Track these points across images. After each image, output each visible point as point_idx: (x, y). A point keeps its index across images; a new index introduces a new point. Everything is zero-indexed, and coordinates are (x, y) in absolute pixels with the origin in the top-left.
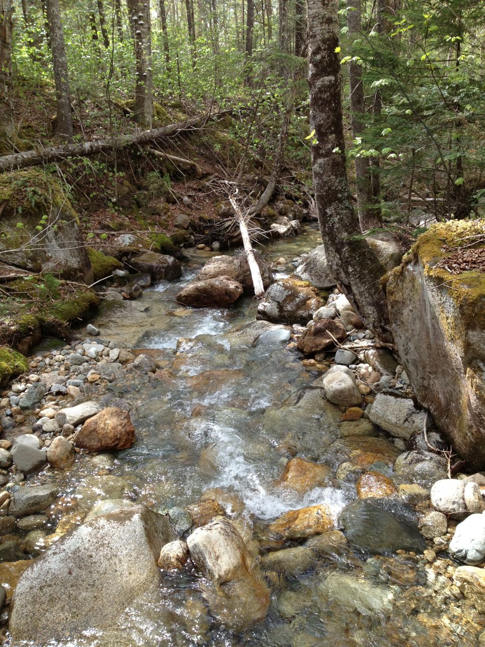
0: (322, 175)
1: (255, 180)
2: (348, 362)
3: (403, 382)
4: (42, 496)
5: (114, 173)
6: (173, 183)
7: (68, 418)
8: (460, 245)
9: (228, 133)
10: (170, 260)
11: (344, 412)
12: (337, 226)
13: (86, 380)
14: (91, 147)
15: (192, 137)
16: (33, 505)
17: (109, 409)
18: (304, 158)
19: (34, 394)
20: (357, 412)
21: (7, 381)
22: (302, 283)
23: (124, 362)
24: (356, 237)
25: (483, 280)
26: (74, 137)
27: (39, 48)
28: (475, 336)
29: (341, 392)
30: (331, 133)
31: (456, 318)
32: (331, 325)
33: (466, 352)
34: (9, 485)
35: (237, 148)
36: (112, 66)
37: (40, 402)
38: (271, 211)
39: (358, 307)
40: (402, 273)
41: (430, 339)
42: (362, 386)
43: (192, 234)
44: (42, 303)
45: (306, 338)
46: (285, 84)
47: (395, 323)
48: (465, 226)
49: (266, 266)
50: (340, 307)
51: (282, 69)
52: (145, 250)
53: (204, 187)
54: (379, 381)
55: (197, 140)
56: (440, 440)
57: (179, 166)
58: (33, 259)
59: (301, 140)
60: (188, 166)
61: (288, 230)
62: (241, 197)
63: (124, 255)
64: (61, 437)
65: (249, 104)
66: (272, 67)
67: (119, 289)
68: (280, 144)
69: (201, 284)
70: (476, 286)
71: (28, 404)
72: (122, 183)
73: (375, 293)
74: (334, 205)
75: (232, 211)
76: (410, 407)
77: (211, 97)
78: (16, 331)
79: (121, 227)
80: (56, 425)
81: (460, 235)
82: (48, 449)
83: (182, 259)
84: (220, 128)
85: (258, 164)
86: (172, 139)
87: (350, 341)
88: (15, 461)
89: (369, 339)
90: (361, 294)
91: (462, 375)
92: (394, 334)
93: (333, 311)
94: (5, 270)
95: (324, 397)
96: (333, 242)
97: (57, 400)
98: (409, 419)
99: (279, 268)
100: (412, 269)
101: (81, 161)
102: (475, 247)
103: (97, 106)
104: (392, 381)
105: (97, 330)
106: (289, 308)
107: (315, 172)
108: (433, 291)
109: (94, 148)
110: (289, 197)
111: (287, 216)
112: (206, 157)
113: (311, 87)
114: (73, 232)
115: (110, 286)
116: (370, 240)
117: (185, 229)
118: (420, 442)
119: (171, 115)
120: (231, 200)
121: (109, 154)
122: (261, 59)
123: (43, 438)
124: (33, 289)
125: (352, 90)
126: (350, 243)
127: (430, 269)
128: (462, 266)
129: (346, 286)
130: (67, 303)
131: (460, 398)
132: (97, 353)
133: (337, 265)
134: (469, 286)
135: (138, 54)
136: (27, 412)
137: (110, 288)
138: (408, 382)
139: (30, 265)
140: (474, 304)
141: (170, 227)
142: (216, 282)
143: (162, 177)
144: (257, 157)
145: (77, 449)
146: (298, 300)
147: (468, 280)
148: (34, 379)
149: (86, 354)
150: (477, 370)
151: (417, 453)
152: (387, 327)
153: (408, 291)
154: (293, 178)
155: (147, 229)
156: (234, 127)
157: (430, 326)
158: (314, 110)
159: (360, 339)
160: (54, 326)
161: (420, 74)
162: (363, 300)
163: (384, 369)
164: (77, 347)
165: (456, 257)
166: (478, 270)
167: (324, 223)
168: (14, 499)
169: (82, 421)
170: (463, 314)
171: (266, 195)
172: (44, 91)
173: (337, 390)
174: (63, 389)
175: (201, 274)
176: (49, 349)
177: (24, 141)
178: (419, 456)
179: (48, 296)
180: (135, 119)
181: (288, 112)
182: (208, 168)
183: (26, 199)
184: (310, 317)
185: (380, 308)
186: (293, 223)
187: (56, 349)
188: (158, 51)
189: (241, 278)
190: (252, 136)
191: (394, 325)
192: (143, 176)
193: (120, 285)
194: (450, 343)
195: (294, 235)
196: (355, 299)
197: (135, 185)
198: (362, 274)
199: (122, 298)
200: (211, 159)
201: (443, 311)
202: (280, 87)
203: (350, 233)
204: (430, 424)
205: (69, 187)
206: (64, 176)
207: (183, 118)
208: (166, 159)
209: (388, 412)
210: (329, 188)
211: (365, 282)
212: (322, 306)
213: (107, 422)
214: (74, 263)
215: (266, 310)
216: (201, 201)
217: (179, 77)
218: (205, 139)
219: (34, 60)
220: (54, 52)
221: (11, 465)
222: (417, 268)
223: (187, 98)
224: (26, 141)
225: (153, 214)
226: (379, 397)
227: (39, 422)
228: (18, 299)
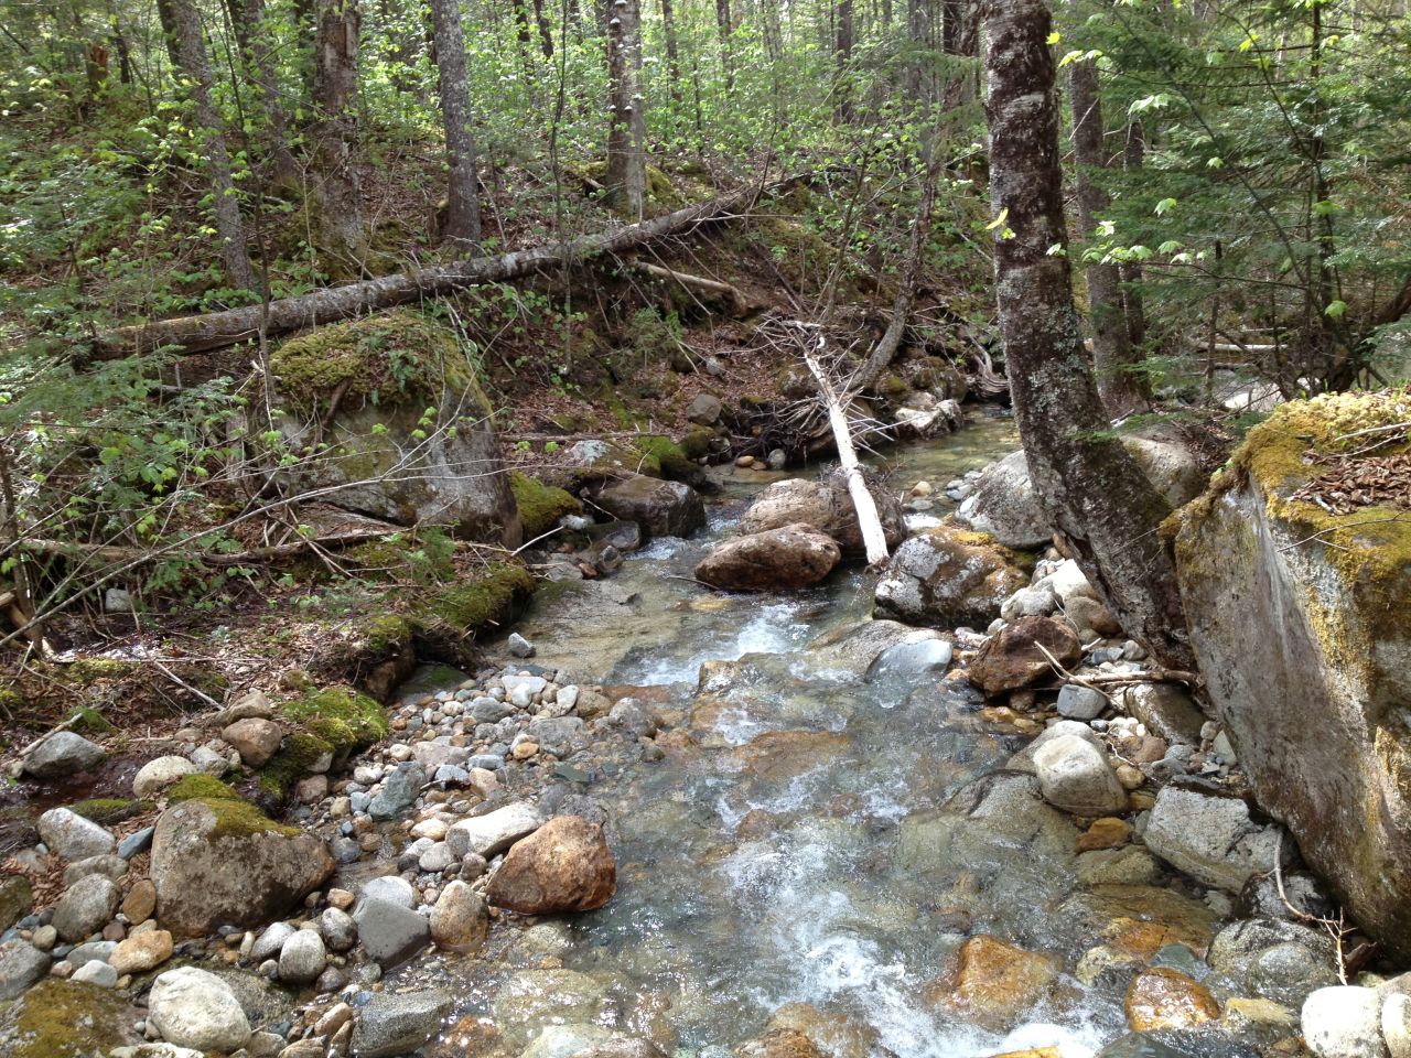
0: (1019, 303)
1: (860, 318)
2: (1087, 713)
3: (1219, 760)
4: (420, 1016)
5: (564, 313)
6: (685, 330)
7: (473, 840)
8: (1347, 449)
9: (801, 221)
10: (681, 491)
11: (1084, 829)
12: (1055, 410)
13: (508, 756)
14: (518, 263)
15: (726, 234)
16: (402, 1034)
17: (559, 819)
18: (967, 267)
19: (401, 787)
20: (1116, 828)
21: (343, 759)
22: (975, 537)
23: (588, 716)
24: (1100, 434)
25: (1404, 527)
26: (484, 244)
27: (411, 63)
28: (1391, 654)
29: (1078, 782)
30: (1038, 214)
31: (1346, 614)
32: (1043, 629)
33: (1373, 692)
34: (351, 988)
35: (822, 253)
36: (561, 93)
37: (412, 804)
38: (896, 382)
39: (1107, 589)
40: (1210, 513)
41: (1284, 662)
42: (1125, 770)
43: (725, 435)
44: (416, 589)
45: (988, 658)
46: (925, 114)
47: (1199, 624)
48: (1355, 408)
49: (889, 499)
50: (1063, 590)
51: (916, 84)
52: (627, 472)
53: (750, 336)
54: (1162, 757)
55: (737, 239)
56: (1314, 895)
57: (698, 295)
58: (400, 499)
59: (959, 231)
60: (718, 294)
61: (935, 420)
62: (829, 354)
63: (586, 483)
64: (459, 882)
65: (846, 160)
66: (893, 80)
67: (574, 555)
68: (915, 240)
69: (749, 542)
70: (1390, 540)
71: (389, 808)
72: (580, 335)
73: (1146, 557)
74: (1047, 366)
75: (811, 384)
76: (1240, 818)
77: (765, 149)
78: (365, 652)
79: (577, 426)
80: (448, 856)
81: (1344, 426)
82: (431, 910)
83: (706, 488)
84: (785, 212)
85: (866, 285)
86: (685, 239)
87: (1091, 666)
88: (363, 936)
89: (1134, 660)
90: (1113, 559)
91: (1365, 744)
92: (1196, 650)
93: (1045, 598)
94: (343, 522)
95: (1038, 794)
96: (1044, 446)
97: (449, 800)
98: (1239, 847)
99: (917, 503)
100: (1234, 504)
101: (500, 293)
102: (1380, 453)
103: (530, 178)
104: (1193, 757)
105: (529, 645)
106: (946, 591)
107: (1002, 298)
108: (1288, 553)
109: (525, 265)
110: (934, 350)
111: (931, 392)
112: (757, 275)
113: (991, 120)
114: (481, 442)
115: (555, 551)
116: (1128, 440)
117: (711, 425)
118: (1268, 899)
119: (682, 189)
120: (809, 361)
121: (555, 276)
122: (869, 65)
123: (421, 885)
124: (399, 561)
125: (1078, 119)
126: (1085, 448)
127: (1281, 504)
128: (1355, 495)
129: (1077, 542)
130: (468, 588)
131: (1361, 797)
132: (531, 696)
133: (1056, 496)
134: (1375, 540)
135: (616, 69)
136: (386, 827)
137: (554, 555)
138: (1231, 758)
139: (393, 512)
140: (1387, 581)
141: (680, 422)
142: (782, 537)
143: (663, 318)
144: (865, 269)
145: (493, 910)
146: (965, 573)
147: (1370, 528)
148: (400, 754)
149: (508, 697)
150: (1399, 731)
151: (1264, 925)
152: (1177, 634)
153: (1226, 554)
154: (943, 311)
155: (632, 428)
156: (814, 208)
157: (1283, 631)
158: (1000, 166)
159: (1112, 662)
160: (441, 639)
161: (1230, 81)
162: (1118, 574)
163: (1174, 728)
164: (488, 684)
165: (1339, 476)
166: (1392, 504)
167: (1025, 406)
168: (361, 1021)
169: (503, 847)
170: (1362, 605)
171: (885, 348)
172: (420, 150)
173: (1068, 778)
174: (461, 776)
175: (749, 520)
176: (429, 688)
177: (381, 254)
178: (1268, 932)
179: (429, 576)
180: (607, 202)
181: (933, 172)
182: (759, 297)
183: (387, 374)
184: (995, 612)
185: (1160, 590)
186: (946, 405)
187: (445, 688)
188: (655, 59)
189: (834, 527)
190: (854, 227)
191: (1195, 630)
192: (623, 318)
193: (576, 548)
194: (1333, 671)
195: (947, 430)
196: (1099, 572)
197: (608, 336)
198: (1116, 515)
199: (580, 575)
200: (766, 277)
201: (1314, 599)
202: (915, 121)
203: (1084, 426)
204: (1288, 858)
205: (472, 346)
206: (464, 324)
207: (707, 195)
208: (672, 281)
209: (1189, 831)
210: (1036, 331)
211: (1122, 534)
212: (1021, 586)
213: (557, 849)
214: (483, 503)
215: (894, 596)
216: (744, 365)
217: (699, 113)
218: (752, 236)
219: (399, 89)
220: (443, 70)
221: (354, 945)
222: (1245, 502)
223: (714, 153)
224: (384, 254)
225: (644, 397)
226: (1166, 794)
227: (411, 850)
228: (368, 584)
